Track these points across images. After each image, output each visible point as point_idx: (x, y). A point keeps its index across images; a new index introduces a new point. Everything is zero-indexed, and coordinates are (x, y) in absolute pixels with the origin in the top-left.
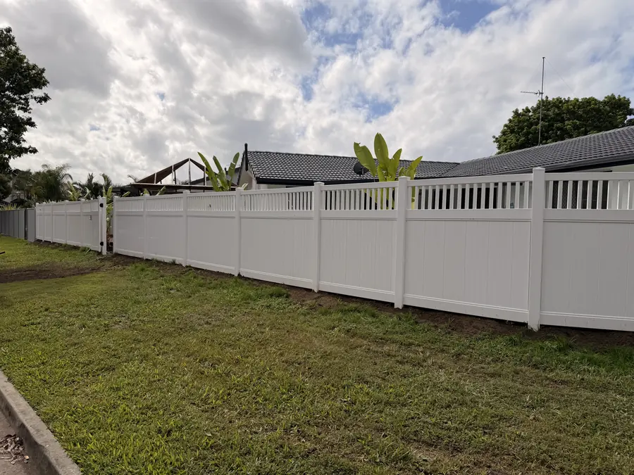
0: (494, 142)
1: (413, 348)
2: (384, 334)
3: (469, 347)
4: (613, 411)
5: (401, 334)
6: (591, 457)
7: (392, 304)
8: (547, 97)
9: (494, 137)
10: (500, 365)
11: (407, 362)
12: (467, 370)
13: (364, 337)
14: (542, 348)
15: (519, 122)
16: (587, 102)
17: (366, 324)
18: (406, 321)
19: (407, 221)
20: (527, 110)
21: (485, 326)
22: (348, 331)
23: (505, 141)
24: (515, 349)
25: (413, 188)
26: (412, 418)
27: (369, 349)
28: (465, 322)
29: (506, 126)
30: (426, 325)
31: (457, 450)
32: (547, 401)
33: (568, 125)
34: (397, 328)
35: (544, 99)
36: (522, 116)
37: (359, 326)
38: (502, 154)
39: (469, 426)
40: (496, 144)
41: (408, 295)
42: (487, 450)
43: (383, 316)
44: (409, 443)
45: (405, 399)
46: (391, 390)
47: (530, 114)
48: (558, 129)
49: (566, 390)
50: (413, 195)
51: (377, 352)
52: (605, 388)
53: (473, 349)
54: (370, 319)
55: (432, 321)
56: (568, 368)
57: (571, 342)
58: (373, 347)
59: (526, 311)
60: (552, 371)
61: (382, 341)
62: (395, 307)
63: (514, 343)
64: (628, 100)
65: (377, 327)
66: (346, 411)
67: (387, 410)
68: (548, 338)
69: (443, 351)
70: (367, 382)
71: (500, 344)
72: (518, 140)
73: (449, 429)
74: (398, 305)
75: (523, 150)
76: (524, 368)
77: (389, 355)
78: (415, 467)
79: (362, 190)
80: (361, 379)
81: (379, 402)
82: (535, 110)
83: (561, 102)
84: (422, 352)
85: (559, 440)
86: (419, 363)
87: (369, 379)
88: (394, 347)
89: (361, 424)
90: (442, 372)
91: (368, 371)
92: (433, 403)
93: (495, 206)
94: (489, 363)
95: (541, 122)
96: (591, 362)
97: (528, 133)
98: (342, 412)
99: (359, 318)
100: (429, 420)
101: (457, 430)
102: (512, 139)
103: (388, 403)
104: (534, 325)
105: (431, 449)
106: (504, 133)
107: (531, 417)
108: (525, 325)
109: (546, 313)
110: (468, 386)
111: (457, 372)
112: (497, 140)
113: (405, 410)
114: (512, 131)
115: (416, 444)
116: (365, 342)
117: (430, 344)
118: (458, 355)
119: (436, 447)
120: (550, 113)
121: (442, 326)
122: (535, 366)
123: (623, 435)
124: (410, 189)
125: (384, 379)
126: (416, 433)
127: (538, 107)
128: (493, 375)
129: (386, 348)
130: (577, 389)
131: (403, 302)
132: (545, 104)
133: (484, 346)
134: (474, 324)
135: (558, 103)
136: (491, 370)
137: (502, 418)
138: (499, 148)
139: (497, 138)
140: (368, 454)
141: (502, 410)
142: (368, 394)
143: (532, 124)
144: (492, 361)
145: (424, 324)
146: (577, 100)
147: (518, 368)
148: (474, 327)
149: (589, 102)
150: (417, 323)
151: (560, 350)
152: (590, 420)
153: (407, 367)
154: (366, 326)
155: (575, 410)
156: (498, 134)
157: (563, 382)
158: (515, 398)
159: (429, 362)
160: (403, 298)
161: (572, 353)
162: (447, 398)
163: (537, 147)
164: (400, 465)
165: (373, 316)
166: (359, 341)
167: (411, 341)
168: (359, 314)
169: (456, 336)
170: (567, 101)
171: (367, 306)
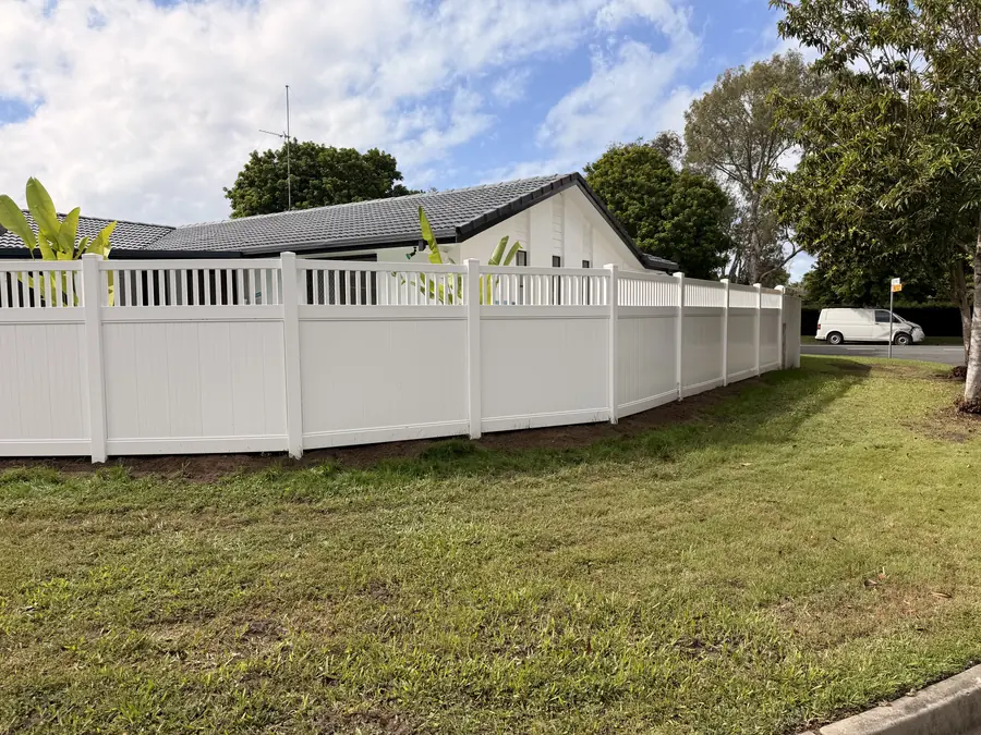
0: (226, 197)
1: (132, 513)
2: (81, 504)
3: (213, 495)
4: (380, 527)
5: (109, 498)
6: (358, 576)
7: (89, 458)
8: (296, 140)
9: (225, 189)
10: (256, 508)
11: (124, 534)
12: (213, 524)
13: (44, 516)
14: (305, 477)
15: (260, 171)
16: (347, 154)
17: (44, 495)
18: (115, 480)
19: (102, 324)
20: (270, 155)
21: (233, 464)
22: (11, 513)
23: (243, 197)
24: (274, 485)
25: (110, 273)
26: (144, 599)
27: (56, 531)
28: (204, 463)
29: (241, 174)
30: (148, 479)
31: (210, 616)
32: (314, 535)
33: (327, 183)
34: (101, 492)
35: (293, 142)
36: (264, 163)
37: (31, 502)
38: (239, 219)
39: (223, 586)
40: (229, 201)
41: (115, 440)
42: (247, 604)
43: (74, 478)
44: (143, 629)
45: (129, 580)
46: (105, 575)
47: (276, 161)
48: (315, 187)
49: (334, 518)
50: (111, 283)
51: (72, 532)
52: (373, 506)
53: (219, 496)
54: (49, 488)
55: (157, 471)
56: (336, 493)
57: (338, 463)
58: (64, 527)
59: (286, 436)
60: (318, 501)
61: (80, 515)
62: (93, 461)
63: (273, 478)
64: (394, 160)
65: (66, 497)
66: (33, 621)
67: (104, 600)
68: (311, 465)
69: (177, 508)
70: (62, 575)
71: (256, 482)
72: (260, 198)
73: (197, 596)
74: (99, 457)
75: (269, 215)
76: (286, 506)
77: (93, 532)
78: (156, 652)
79: (13, 275)
80: (50, 574)
81: (88, 594)
82: (282, 156)
83: (313, 149)
84: (146, 517)
85: (326, 570)
86: (143, 532)
87: (66, 570)
88: (101, 519)
89: (64, 629)
90: (179, 535)
91: (62, 560)
92: (171, 574)
93: (235, 302)
94: (242, 510)
95: (290, 176)
96: (360, 481)
97: (274, 189)
98: (28, 624)
99: (29, 489)
100: (168, 594)
101: (207, 594)
102: (253, 195)
103: (103, 592)
104: (295, 452)
105: (176, 626)
106: (239, 185)
107: (296, 556)
108: (286, 453)
109: (308, 434)
110: (217, 541)
111: (201, 530)
112: (230, 195)
113: (132, 593)
114: (251, 184)
115: (155, 627)
116: (46, 523)
117: (157, 503)
118: (199, 509)
119: (182, 621)
120: (302, 163)
121: (173, 475)
122: (300, 500)
123: (388, 547)
124: (105, 276)
125: (89, 564)
126: (151, 615)
127: (285, 153)
128: (247, 523)
129: (87, 523)
130: (345, 514)
131: (106, 452)
132: (293, 149)
133: (236, 489)
134: (219, 464)
135: (311, 151)
136: (245, 516)
137: (262, 566)
138: (234, 207)
139: (230, 192)
140: (83, 659)
141: (261, 557)
142: (67, 589)
143: (278, 176)
144: (247, 505)
145: (145, 478)
146: (335, 150)
147: (279, 507)
148: (219, 468)
149: (349, 155)
150: (132, 478)
151: (327, 475)
152: (358, 541)
153: (126, 541)
154: (46, 499)
155: (344, 535)
156: (231, 186)
157: (330, 511)
158: (277, 542)
159: (159, 526)
160: (107, 446)
161: (340, 476)
162: (190, 562)
163: (287, 213)
164: (136, 655)
165: (55, 482)
166: (36, 523)
167: (127, 505)
168: (27, 484)
169: (194, 484)
170: (323, 149)
171: (40, 469)
